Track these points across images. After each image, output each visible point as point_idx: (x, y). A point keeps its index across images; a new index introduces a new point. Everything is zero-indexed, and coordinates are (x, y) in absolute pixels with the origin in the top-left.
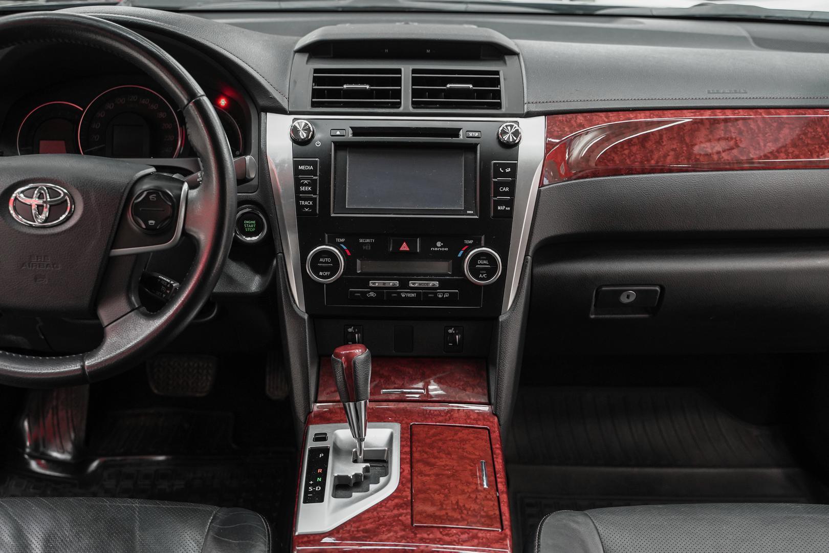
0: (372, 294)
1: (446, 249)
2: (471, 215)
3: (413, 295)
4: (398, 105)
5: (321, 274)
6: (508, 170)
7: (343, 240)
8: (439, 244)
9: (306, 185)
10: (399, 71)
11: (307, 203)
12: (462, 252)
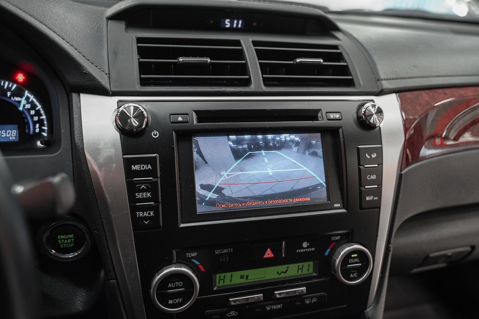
0: (233, 313)
1: (313, 249)
2: (338, 209)
3: (279, 306)
4: (247, 82)
5: (170, 302)
6: (374, 156)
7: (194, 255)
8: (305, 245)
9: (143, 190)
10: (238, 43)
11: (146, 214)
12: (328, 250)
